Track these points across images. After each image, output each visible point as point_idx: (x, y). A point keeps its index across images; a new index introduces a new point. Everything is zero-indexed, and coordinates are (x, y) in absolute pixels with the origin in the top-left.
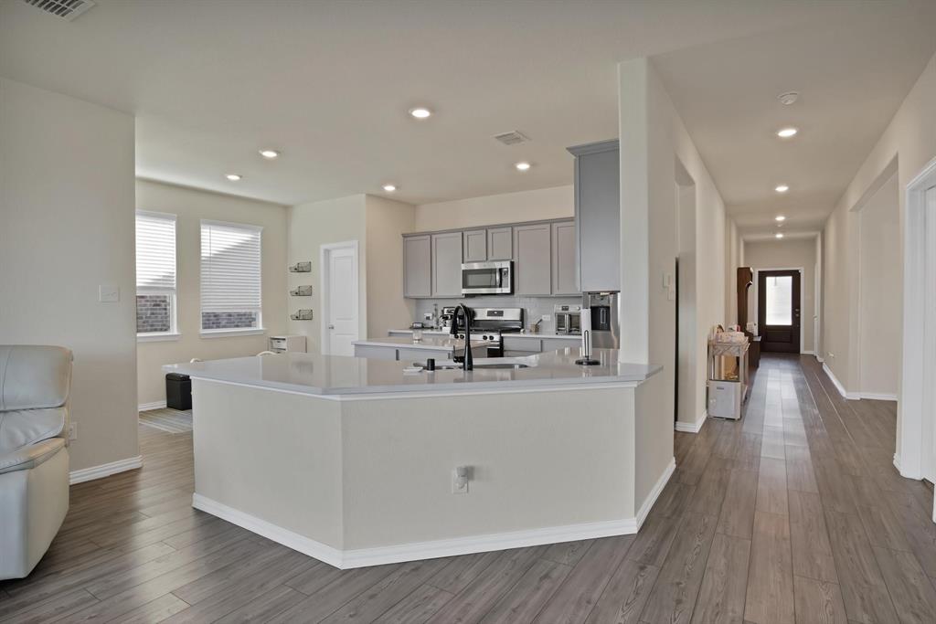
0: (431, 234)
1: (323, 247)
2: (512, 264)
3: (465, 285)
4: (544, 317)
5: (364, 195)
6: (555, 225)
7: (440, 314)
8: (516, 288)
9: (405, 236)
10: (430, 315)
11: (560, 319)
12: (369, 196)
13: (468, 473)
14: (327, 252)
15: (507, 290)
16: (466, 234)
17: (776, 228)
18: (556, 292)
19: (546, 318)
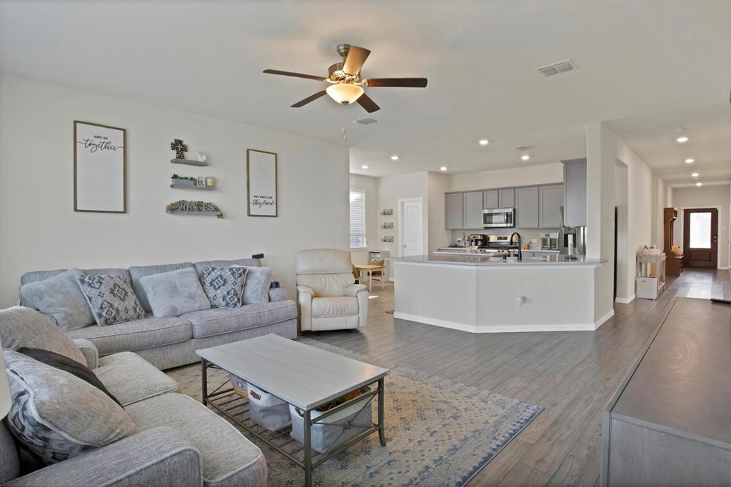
0: (463, 193)
1: (400, 201)
2: (514, 210)
3: (485, 222)
4: (532, 241)
5: (426, 172)
6: (541, 188)
7: (467, 239)
8: (516, 223)
9: (446, 194)
10: (461, 239)
11: (544, 242)
12: (430, 173)
13: (524, 299)
14: (403, 204)
15: (512, 225)
16: (485, 192)
17: (694, 181)
18: (541, 226)
19: (534, 241)
